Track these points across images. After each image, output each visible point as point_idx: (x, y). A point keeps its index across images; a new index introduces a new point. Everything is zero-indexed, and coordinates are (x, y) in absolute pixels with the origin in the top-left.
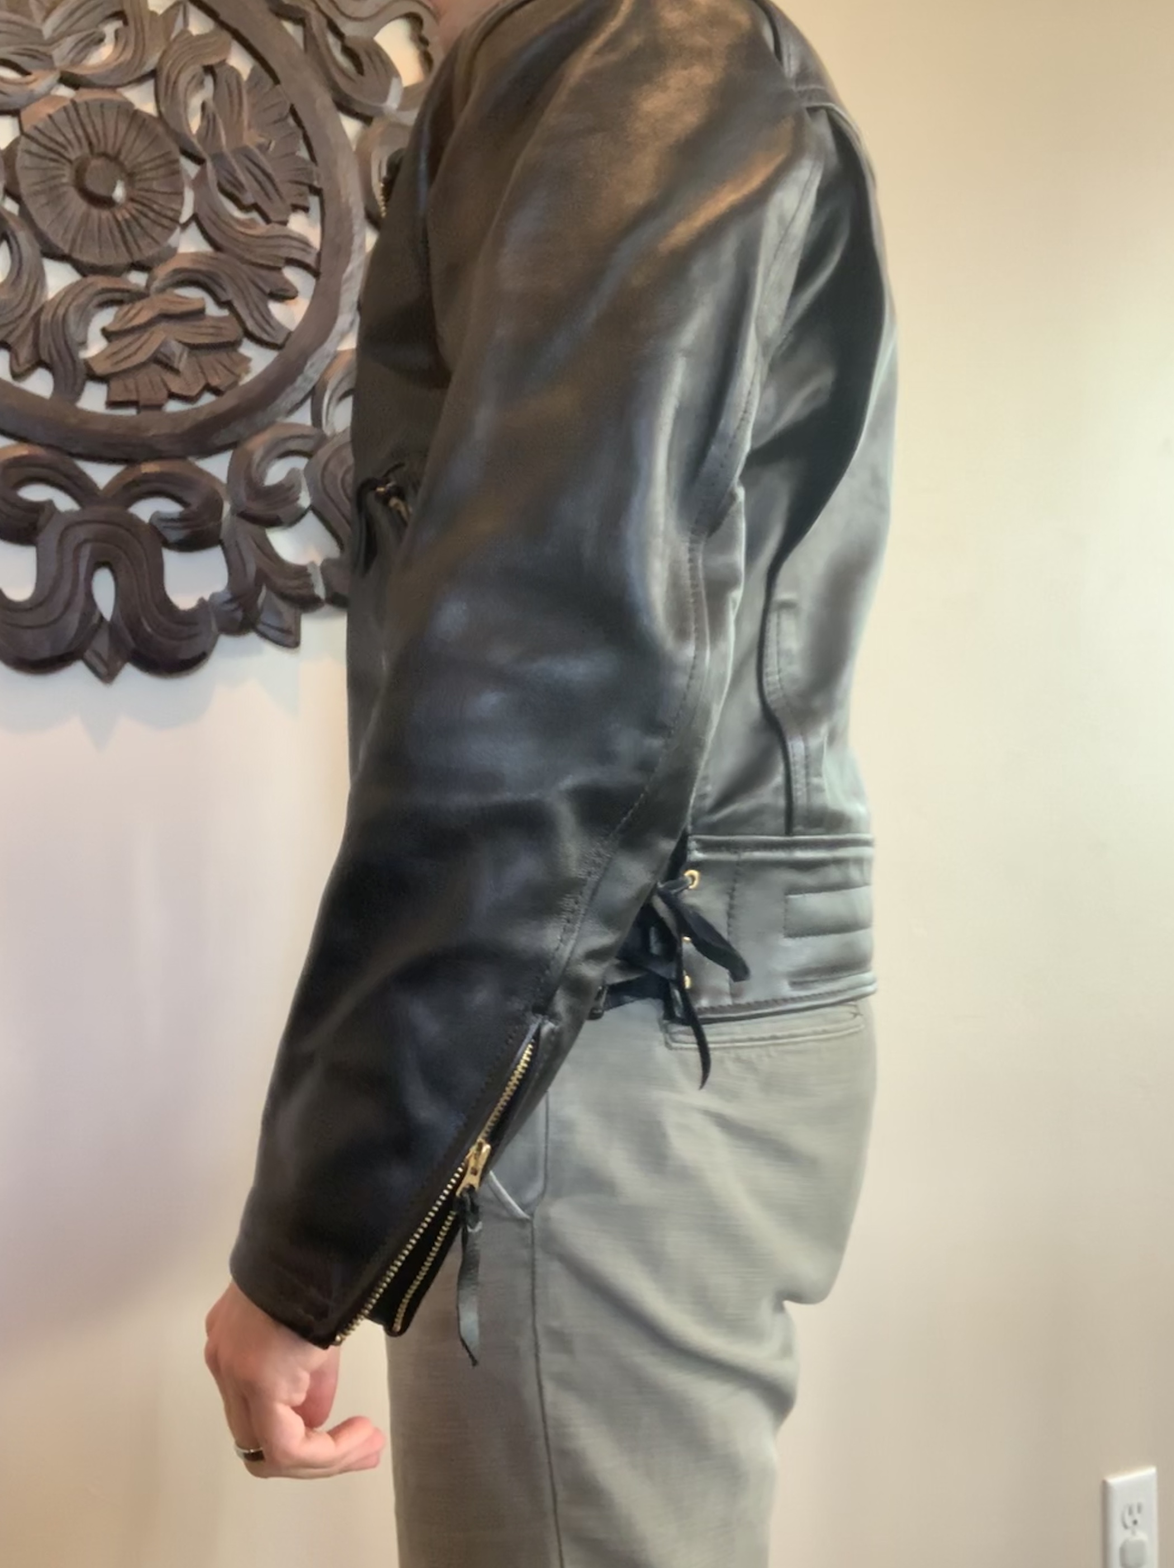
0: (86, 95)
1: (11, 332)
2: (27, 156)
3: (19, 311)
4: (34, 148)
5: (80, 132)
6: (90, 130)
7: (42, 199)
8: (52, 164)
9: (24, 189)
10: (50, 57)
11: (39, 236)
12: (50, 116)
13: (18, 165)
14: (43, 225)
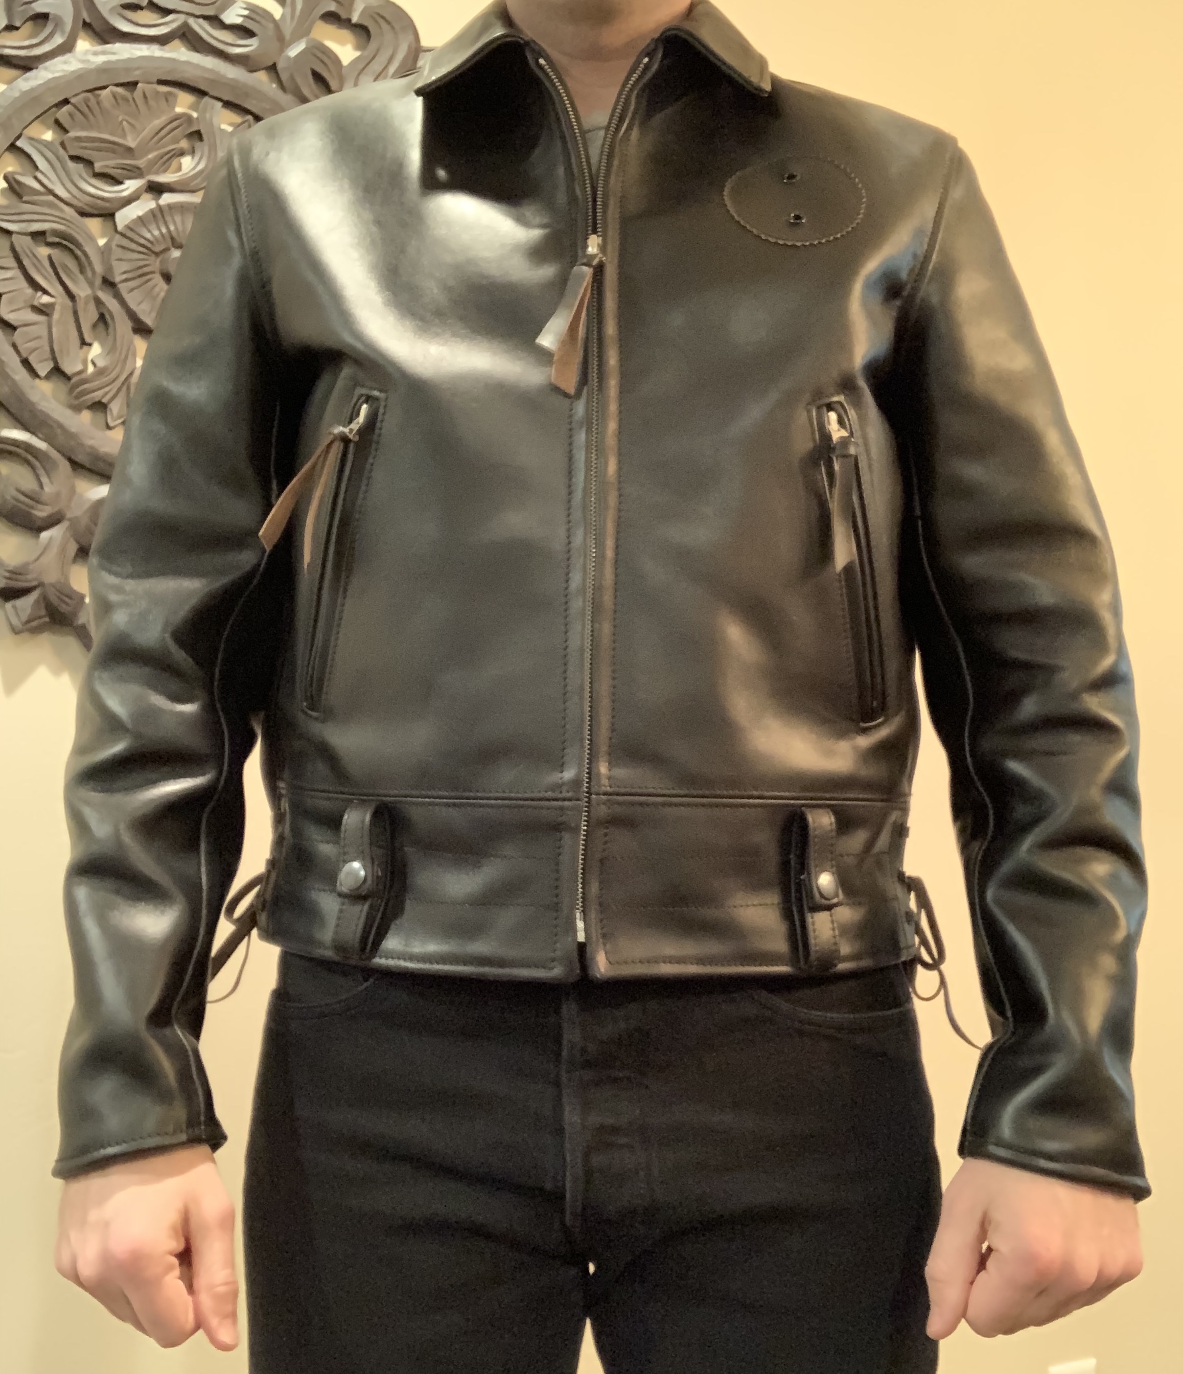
0: (167, 199)
1: (106, 393)
2: (120, 250)
3: (113, 375)
4: (125, 242)
5: (164, 230)
6: (172, 228)
7: (131, 284)
8: (142, 256)
9: (118, 279)
10: (138, 168)
11: (132, 316)
12: (140, 218)
13: (113, 257)
14: (133, 306)
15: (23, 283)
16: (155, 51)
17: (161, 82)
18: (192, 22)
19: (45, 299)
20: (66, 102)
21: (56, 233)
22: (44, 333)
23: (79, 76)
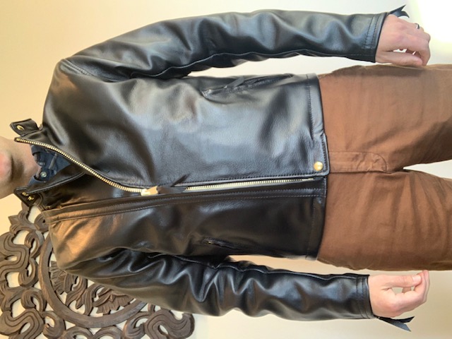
15: (107, 304)
16: (40, 267)
17: (48, 266)
18: (31, 256)
19: (111, 298)
20: (55, 292)
21: (93, 294)
22: (121, 298)
23: (47, 288)
